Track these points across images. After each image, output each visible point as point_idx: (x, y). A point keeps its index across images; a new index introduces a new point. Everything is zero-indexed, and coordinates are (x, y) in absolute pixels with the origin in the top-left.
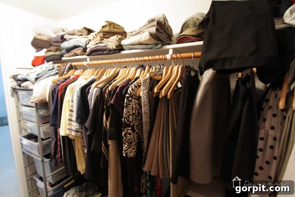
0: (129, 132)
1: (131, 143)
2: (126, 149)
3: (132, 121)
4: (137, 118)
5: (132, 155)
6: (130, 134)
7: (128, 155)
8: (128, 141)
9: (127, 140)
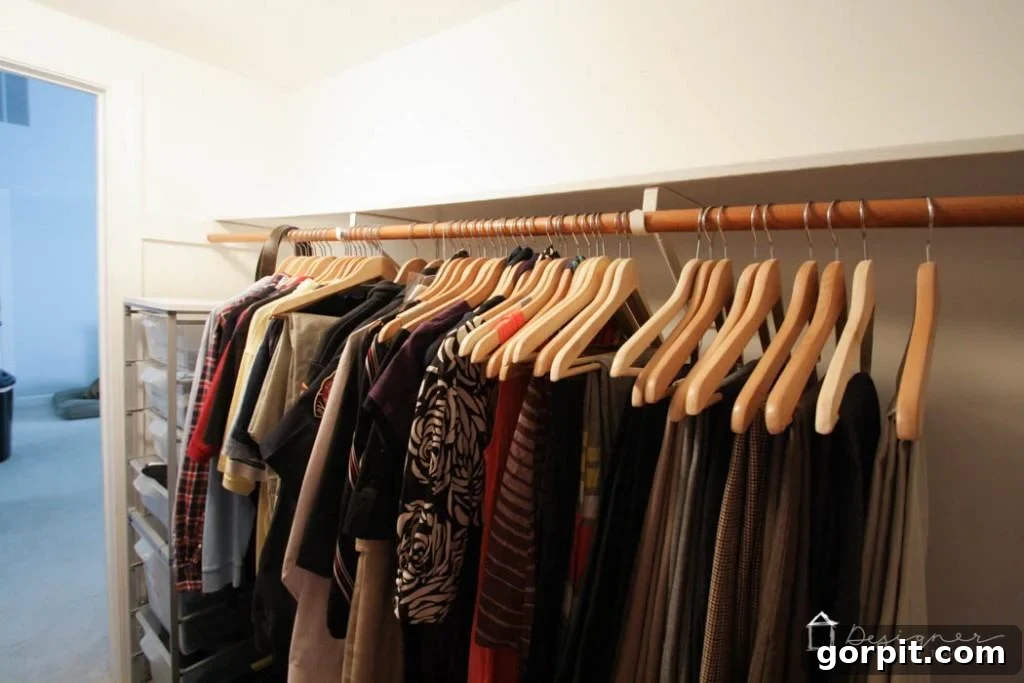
0: (421, 521)
1: (430, 565)
2: (405, 588)
3: (438, 474)
4: (461, 462)
5: (428, 614)
6: (426, 529)
7: (411, 614)
8: (416, 558)
9: (411, 554)
